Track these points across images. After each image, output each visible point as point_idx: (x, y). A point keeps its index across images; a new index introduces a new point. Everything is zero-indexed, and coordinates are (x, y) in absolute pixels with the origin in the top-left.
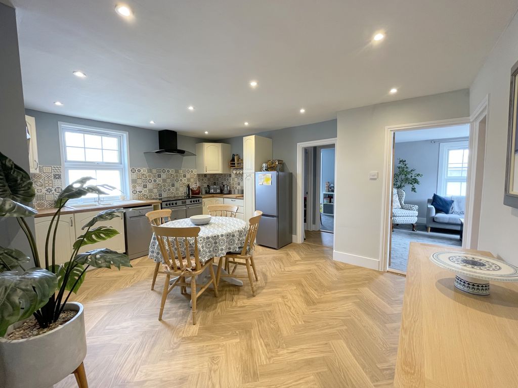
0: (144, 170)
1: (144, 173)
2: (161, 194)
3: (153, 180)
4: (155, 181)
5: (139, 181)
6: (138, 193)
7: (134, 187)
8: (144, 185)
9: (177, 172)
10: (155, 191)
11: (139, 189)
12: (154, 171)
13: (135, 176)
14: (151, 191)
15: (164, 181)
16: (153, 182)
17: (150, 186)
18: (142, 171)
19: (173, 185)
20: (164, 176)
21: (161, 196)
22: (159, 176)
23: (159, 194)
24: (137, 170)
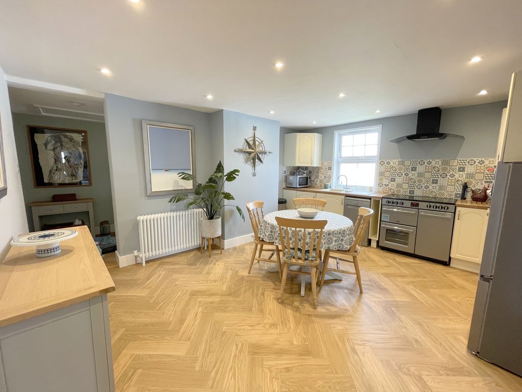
0: (395, 162)
1: (394, 165)
2: (413, 192)
3: (404, 174)
4: (407, 175)
5: (387, 174)
6: (384, 186)
7: (381, 179)
8: (392, 179)
9: (446, 163)
10: (405, 186)
11: (385, 182)
12: (407, 163)
13: (383, 169)
14: (399, 186)
15: (420, 175)
16: (403, 175)
17: (399, 180)
18: (392, 163)
19: (435, 182)
20: (420, 169)
21: (413, 193)
22: (414, 169)
23: (410, 191)
24: (385, 162)
